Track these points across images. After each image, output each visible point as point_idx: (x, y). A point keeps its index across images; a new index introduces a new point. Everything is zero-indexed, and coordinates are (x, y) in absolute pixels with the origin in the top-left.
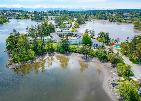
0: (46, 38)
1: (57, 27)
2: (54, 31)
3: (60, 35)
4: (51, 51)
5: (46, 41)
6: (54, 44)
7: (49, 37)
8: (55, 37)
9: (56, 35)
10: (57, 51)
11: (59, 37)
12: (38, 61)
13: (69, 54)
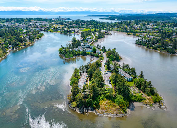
0: (77, 49)
1: (82, 42)
2: (80, 45)
3: (83, 48)
4: (79, 55)
5: (77, 51)
6: (80, 52)
7: (78, 49)
8: (80, 49)
9: (81, 48)
10: (81, 55)
11: (82, 49)
12: (74, 58)
13: (86, 56)
